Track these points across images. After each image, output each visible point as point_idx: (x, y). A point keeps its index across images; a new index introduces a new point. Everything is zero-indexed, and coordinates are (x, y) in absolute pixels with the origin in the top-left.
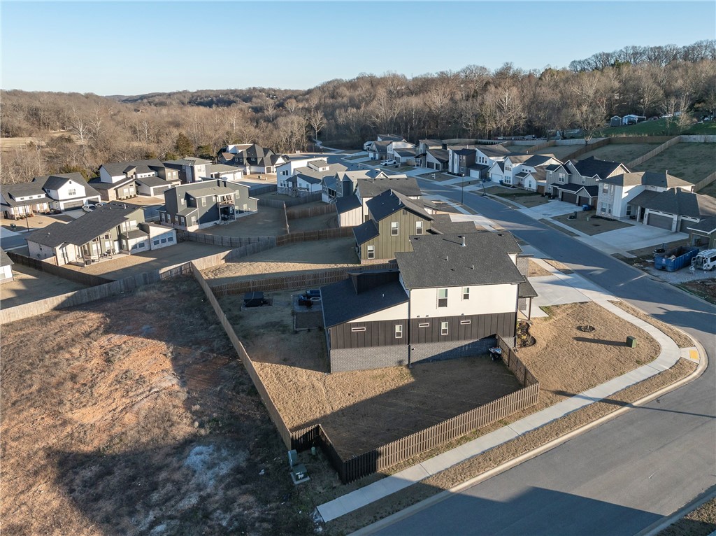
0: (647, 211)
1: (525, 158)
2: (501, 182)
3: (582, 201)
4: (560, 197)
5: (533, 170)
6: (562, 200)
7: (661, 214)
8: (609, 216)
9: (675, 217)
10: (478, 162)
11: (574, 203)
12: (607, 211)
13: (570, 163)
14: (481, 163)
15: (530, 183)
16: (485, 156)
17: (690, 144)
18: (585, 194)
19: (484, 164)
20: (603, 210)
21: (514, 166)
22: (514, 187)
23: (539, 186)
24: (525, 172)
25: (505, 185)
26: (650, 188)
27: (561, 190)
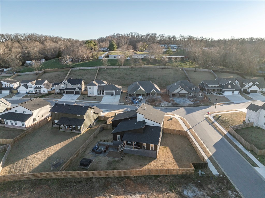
0: (105, 91)
1: (35, 82)
2: (27, 93)
3: (77, 93)
4: (66, 93)
5: (42, 86)
6: (67, 94)
7: (109, 91)
8: (93, 95)
9: (114, 91)
10: (4, 87)
11: (73, 94)
12: (92, 94)
13: (65, 82)
14: (7, 87)
15: (44, 90)
16: (8, 84)
18: (77, 90)
19: (9, 87)
20: (90, 94)
21: (33, 86)
22: (35, 94)
23: (48, 91)
24: (39, 87)
25: (31, 94)
26: (100, 85)
27: (66, 91)
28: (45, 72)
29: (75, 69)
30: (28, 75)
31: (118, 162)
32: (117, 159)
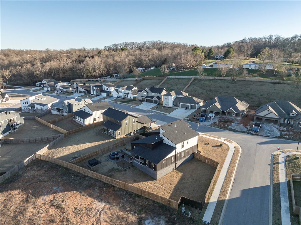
0: (180, 104)
1: (125, 87)
2: (118, 97)
3: (155, 102)
4: (146, 101)
5: (130, 92)
6: (147, 102)
7: (185, 104)
8: (168, 106)
9: (190, 105)
10: (104, 90)
11: (152, 102)
12: (167, 104)
13: (147, 89)
14: (105, 90)
15: (131, 96)
16: (107, 87)
17: (171, 79)
18: (156, 99)
19: (107, 90)
20: (166, 104)
21: (123, 91)
22: (124, 98)
23: (134, 97)
24: (128, 93)
25: (120, 98)
26: (178, 96)
27: (146, 99)
28: (144, 79)
29: (170, 78)
30: (130, 81)
31: (120, 171)
32: (121, 168)
